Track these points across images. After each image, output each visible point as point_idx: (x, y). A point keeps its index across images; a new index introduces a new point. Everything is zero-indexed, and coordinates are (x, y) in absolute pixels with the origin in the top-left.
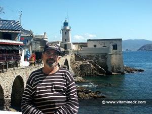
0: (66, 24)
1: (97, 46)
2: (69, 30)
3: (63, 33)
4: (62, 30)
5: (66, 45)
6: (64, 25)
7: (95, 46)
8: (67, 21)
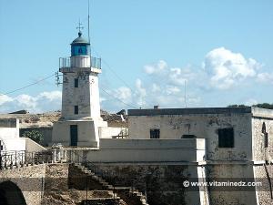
0: (79, 48)
1: (163, 136)
2: (88, 72)
3: (66, 81)
4: (64, 70)
5: (74, 129)
6: (73, 54)
7: (155, 133)
8: (85, 39)
